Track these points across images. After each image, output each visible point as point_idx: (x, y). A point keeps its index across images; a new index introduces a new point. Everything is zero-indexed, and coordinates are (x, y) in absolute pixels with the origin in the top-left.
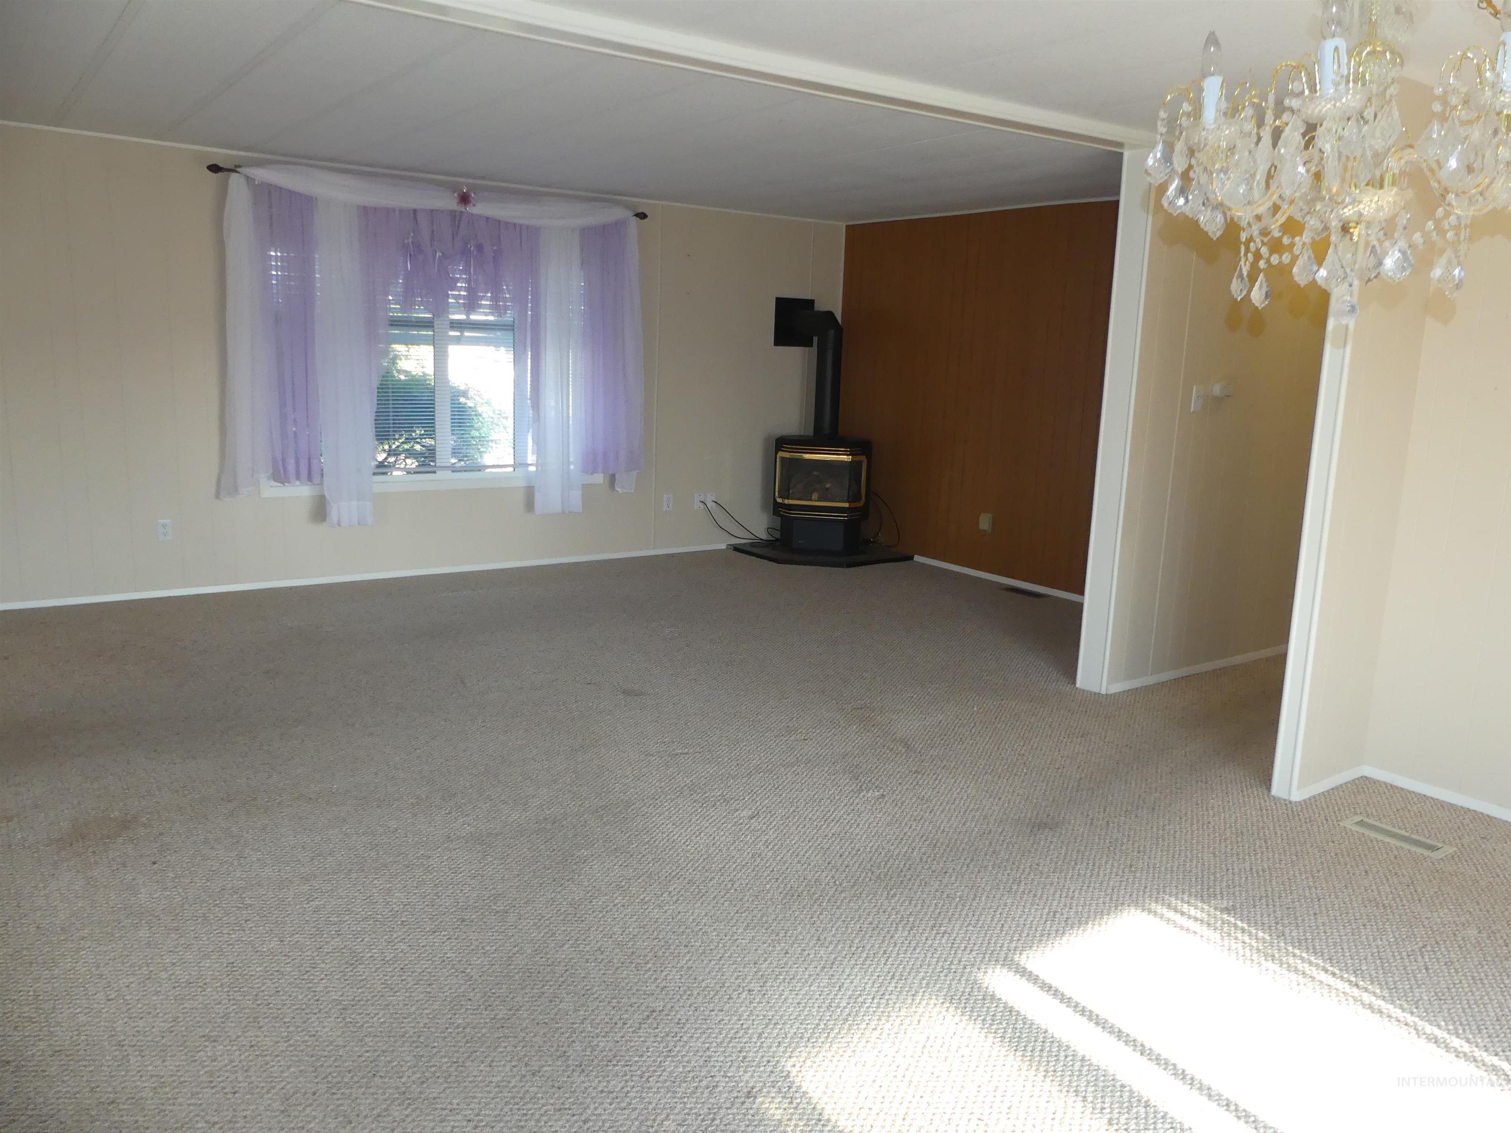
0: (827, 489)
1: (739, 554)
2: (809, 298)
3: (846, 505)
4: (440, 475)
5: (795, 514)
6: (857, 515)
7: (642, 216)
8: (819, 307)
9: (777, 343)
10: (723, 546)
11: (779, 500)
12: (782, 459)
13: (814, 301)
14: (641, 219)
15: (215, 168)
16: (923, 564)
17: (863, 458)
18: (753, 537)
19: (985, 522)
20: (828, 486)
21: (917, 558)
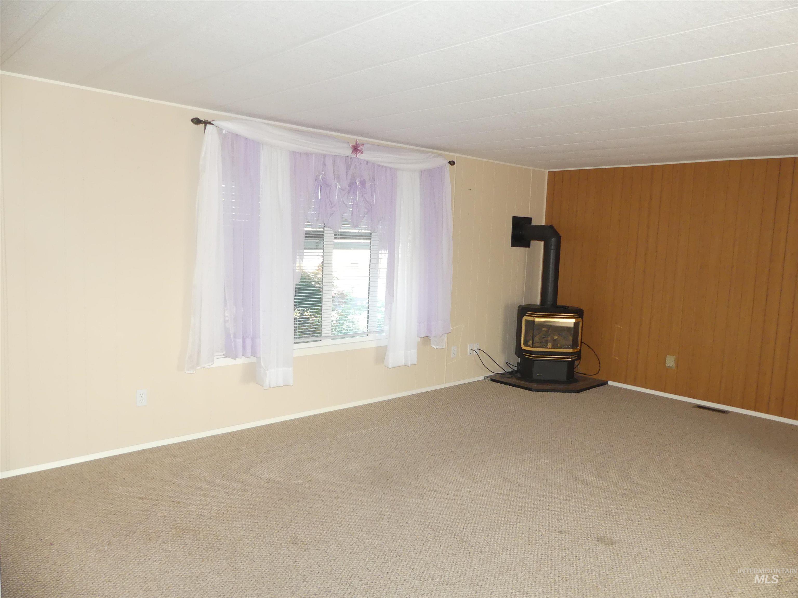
0: (556, 340)
1: (494, 383)
2: (529, 216)
3: (571, 351)
4: (325, 342)
5: (534, 357)
6: (576, 357)
7: (452, 163)
8: (534, 222)
9: (513, 245)
10: (482, 378)
11: (524, 348)
12: (527, 321)
13: (531, 218)
14: (452, 165)
15: (197, 121)
16: (614, 387)
17: (580, 320)
18: (505, 372)
19: (670, 361)
20: (556, 338)
21: (610, 383)
